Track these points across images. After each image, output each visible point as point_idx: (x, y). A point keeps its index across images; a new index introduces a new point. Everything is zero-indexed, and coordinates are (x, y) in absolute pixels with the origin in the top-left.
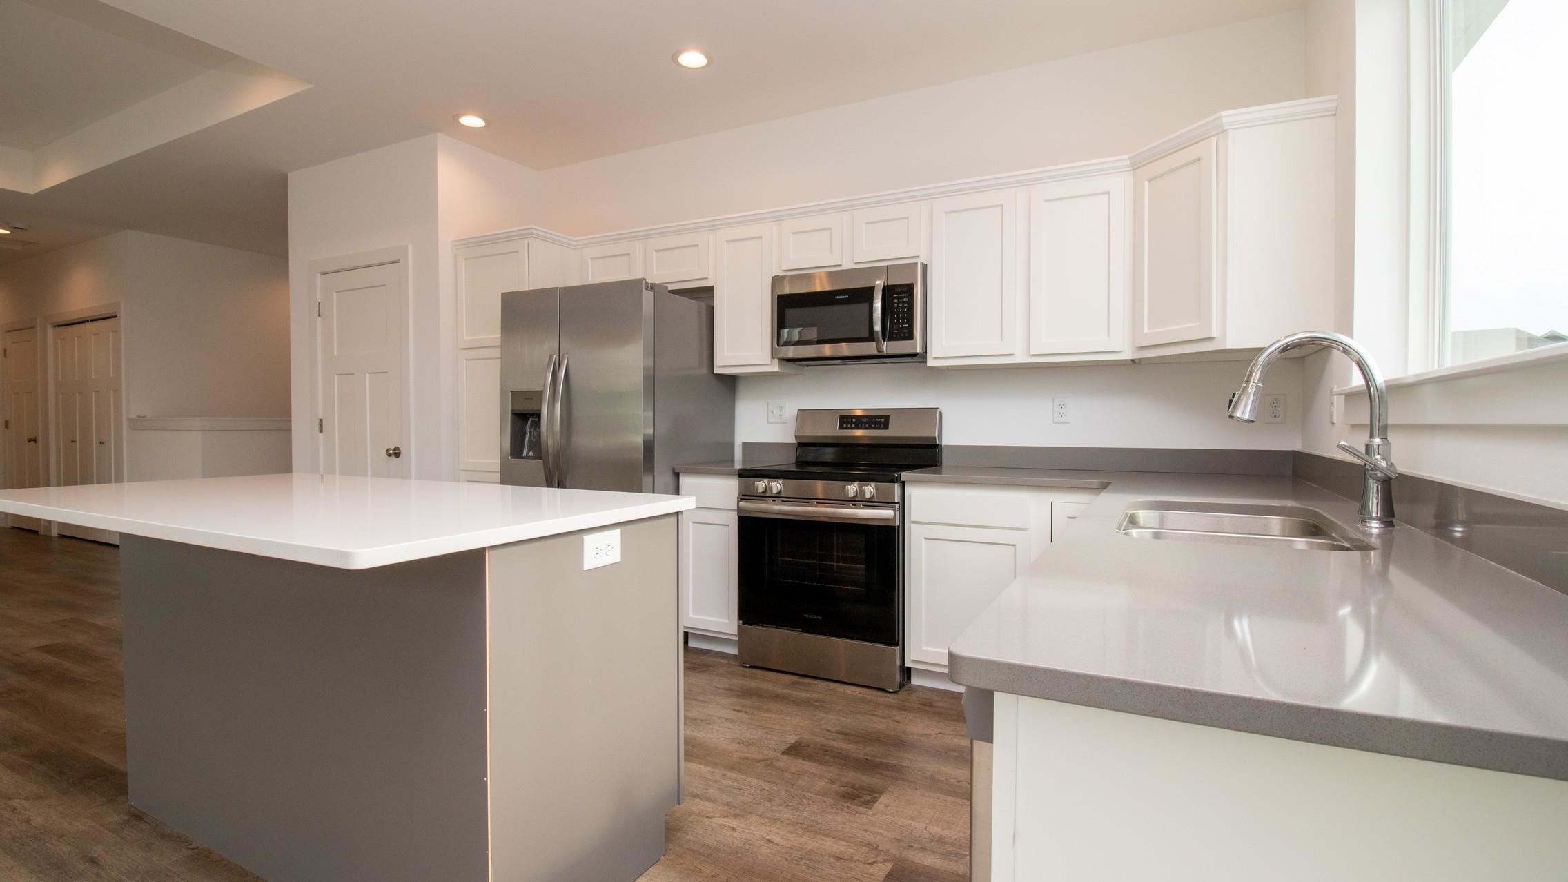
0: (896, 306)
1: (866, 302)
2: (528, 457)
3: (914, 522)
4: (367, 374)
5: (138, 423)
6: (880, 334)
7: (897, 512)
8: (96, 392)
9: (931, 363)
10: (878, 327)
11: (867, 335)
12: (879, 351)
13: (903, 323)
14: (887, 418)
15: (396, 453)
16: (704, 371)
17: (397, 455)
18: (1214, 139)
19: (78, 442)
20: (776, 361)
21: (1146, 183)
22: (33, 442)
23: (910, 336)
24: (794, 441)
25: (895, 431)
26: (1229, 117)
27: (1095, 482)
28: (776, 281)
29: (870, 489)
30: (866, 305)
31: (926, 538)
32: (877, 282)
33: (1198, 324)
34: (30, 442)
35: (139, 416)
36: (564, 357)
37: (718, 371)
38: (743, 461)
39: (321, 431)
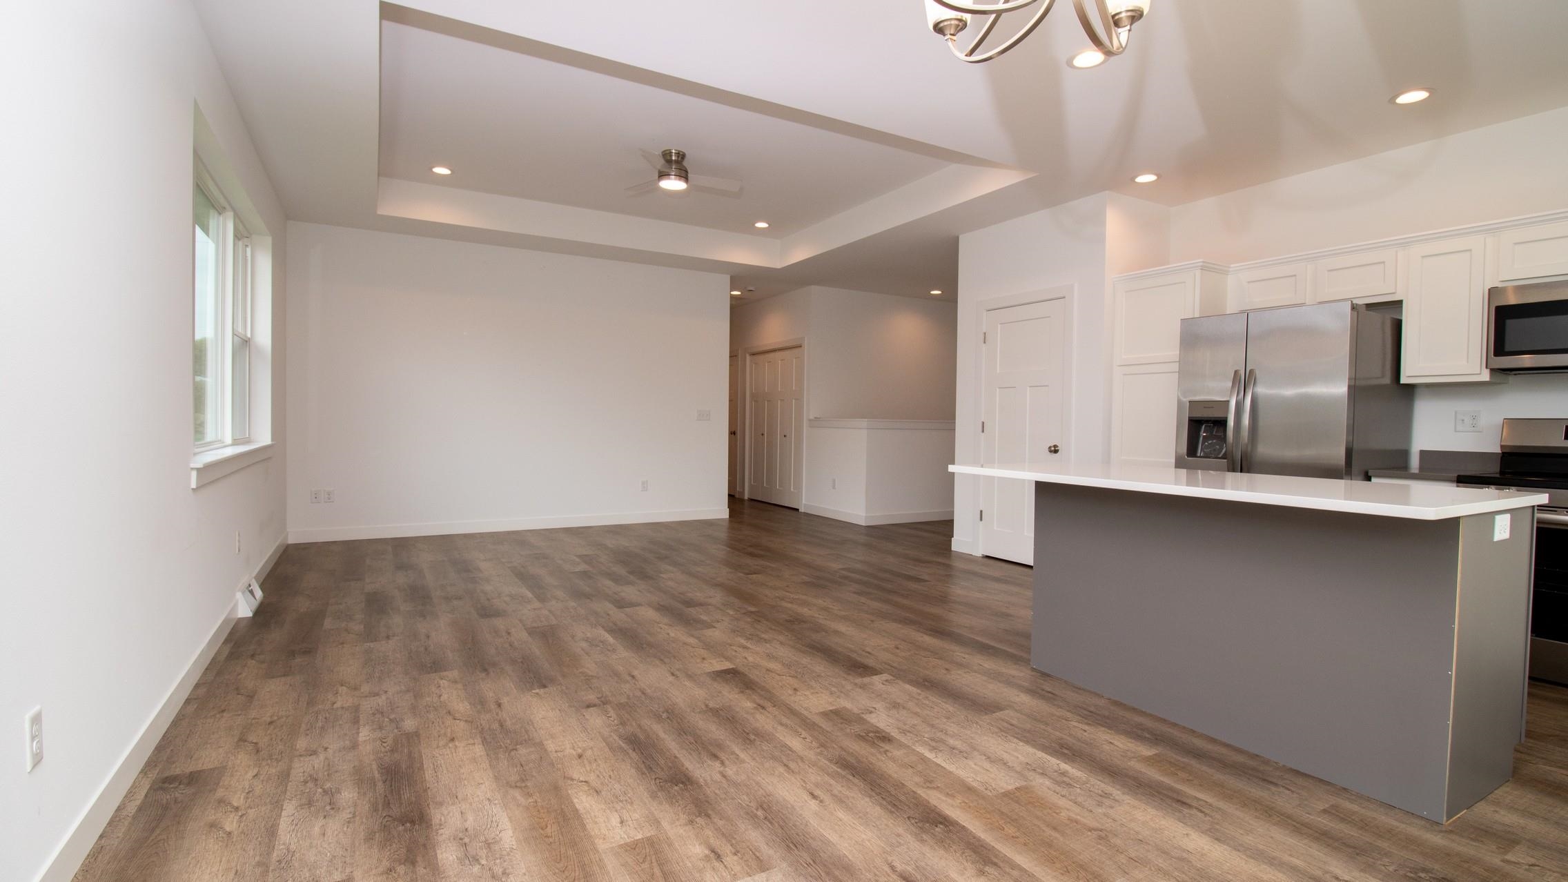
2: (1200, 457)
4: (1028, 388)
5: (816, 422)
8: (781, 400)
15: (1054, 450)
17: (1056, 451)
19: (768, 435)
20: (1487, 372)
22: (735, 434)
24: (1498, 450)
28: (1493, 292)
34: (732, 434)
35: (816, 418)
36: (1251, 371)
37: (1403, 380)
38: (1421, 468)
39: (983, 431)
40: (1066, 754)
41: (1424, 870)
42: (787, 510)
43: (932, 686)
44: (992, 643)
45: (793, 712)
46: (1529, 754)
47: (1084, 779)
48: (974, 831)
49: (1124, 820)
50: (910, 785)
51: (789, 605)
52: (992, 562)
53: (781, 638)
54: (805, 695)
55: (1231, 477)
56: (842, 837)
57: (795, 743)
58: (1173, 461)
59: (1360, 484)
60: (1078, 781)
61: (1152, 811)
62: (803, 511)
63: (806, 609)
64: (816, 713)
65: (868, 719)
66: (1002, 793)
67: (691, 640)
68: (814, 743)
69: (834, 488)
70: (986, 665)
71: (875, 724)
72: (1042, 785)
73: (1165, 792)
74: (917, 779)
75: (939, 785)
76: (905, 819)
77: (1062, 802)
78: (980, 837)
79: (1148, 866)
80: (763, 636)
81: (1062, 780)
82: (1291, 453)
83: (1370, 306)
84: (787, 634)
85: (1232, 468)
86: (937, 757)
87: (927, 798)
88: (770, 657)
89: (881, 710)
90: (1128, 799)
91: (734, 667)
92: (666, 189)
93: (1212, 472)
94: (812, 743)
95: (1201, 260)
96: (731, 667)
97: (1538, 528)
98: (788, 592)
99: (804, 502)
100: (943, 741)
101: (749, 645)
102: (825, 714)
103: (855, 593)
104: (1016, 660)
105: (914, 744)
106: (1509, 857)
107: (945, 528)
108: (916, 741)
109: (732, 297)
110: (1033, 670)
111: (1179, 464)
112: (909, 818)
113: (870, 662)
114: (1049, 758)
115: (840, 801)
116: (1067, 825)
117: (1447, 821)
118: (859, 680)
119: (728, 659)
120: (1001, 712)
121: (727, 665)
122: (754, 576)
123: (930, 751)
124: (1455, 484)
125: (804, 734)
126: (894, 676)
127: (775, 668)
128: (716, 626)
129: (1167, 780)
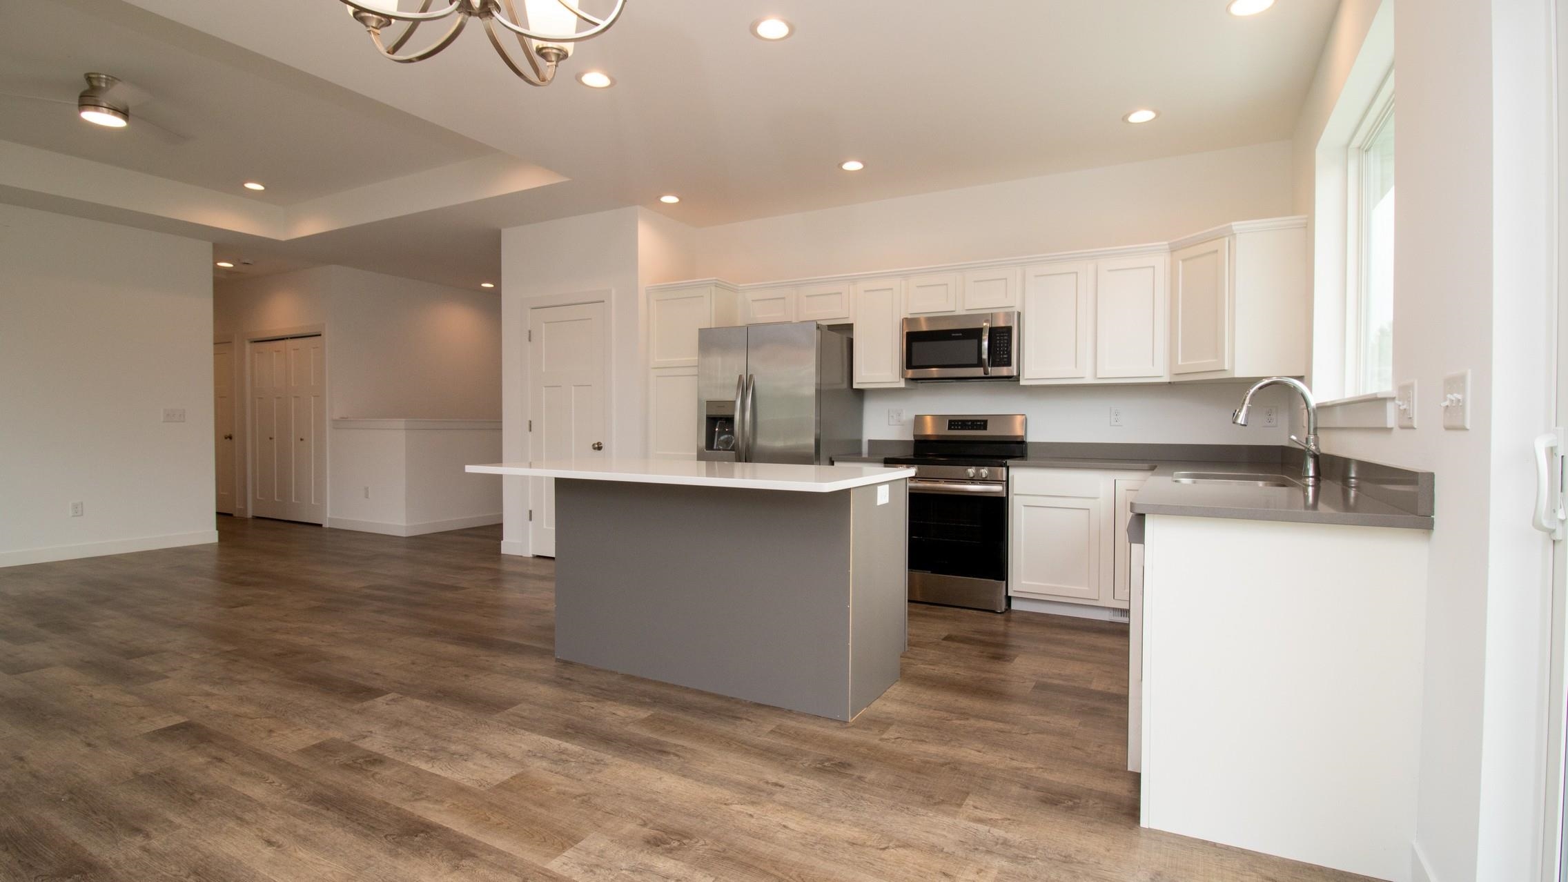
0: (998, 342)
1: (975, 338)
2: (716, 450)
3: (1016, 494)
4: (573, 387)
5: (340, 423)
6: (987, 361)
7: (1005, 487)
8: (295, 397)
9: (1022, 382)
10: (985, 356)
11: (976, 362)
12: (985, 374)
13: (1004, 354)
14: (986, 422)
15: (598, 447)
16: (845, 385)
17: (600, 448)
18: (1227, 239)
19: (275, 440)
20: (902, 381)
21: (1180, 262)
22: (228, 439)
23: (1009, 364)
24: (912, 439)
25: (992, 431)
26: (1237, 226)
27: (1146, 466)
28: (907, 321)
29: (984, 471)
30: (976, 341)
31: (1025, 506)
32: (985, 324)
33: (1214, 360)
34: (226, 438)
35: (341, 418)
36: (751, 376)
37: (855, 386)
38: (869, 453)
39: (530, 430)
40: (570, 733)
41: (828, 760)
42: (308, 527)
43: (445, 696)
44: (521, 642)
45: (262, 757)
46: (914, 659)
47: (581, 752)
48: (456, 830)
49: (609, 780)
50: (395, 802)
51: (284, 637)
52: (541, 561)
53: (264, 676)
54: (283, 735)
55: (739, 466)
56: (298, 877)
57: (258, 792)
58: (696, 454)
59: (826, 468)
60: (575, 756)
61: (635, 766)
62: (328, 526)
63: (305, 638)
64: (293, 752)
65: (361, 745)
66: (495, 786)
67: (128, 699)
68: (283, 785)
69: (367, 497)
70: (509, 665)
71: (367, 749)
72: (538, 768)
73: (650, 746)
74: (406, 794)
75: (429, 794)
76: (381, 838)
77: (554, 779)
78: (462, 834)
79: (620, 815)
80: (239, 677)
81: (561, 758)
82: (779, 444)
83: (832, 328)
84: (272, 670)
85: (739, 460)
86: (433, 766)
87: (411, 811)
88: (242, 700)
89: (378, 732)
90: (618, 761)
91: (187, 720)
92: (86, 121)
93: (726, 463)
94: (280, 785)
95: (714, 278)
96: (183, 721)
97: (909, 493)
98: (286, 621)
99: (328, 515)
100: (443, 749)
101: (215, 691)
102: (306, 752)
103: (374, 611)
104: (543, 653)
105: (409, 759)
106: (885, 736)
107: (494, 531)
108: (413, 756)
109: (217, 270)
110: (557, 660)
111: (701, 457)
112: (386, 837)
113: (377, 684)
114: (552, 740)
115: (304, 840)
116: (554, 798)
117: (852, 718)
118: (357, 706)
119: (177, 712)
120: (515, 707)
121: (179, 719)
122: (241, 608)
123: (427, 762)
124: (883, 465)
125: (272, 778)
126: (401, 694)
127: (248, 711)
128: (169, 675)
129: (655, 736)
